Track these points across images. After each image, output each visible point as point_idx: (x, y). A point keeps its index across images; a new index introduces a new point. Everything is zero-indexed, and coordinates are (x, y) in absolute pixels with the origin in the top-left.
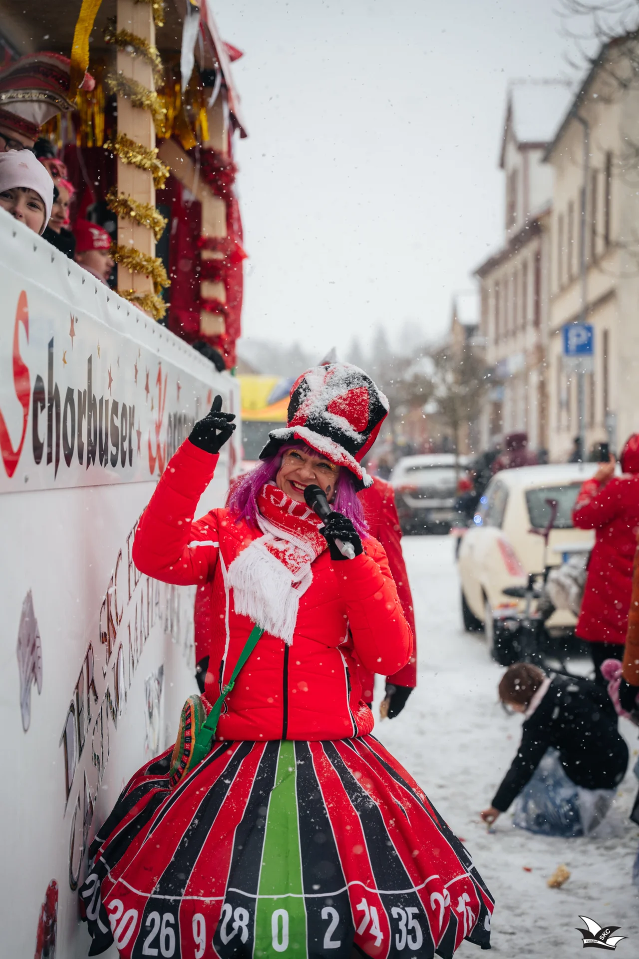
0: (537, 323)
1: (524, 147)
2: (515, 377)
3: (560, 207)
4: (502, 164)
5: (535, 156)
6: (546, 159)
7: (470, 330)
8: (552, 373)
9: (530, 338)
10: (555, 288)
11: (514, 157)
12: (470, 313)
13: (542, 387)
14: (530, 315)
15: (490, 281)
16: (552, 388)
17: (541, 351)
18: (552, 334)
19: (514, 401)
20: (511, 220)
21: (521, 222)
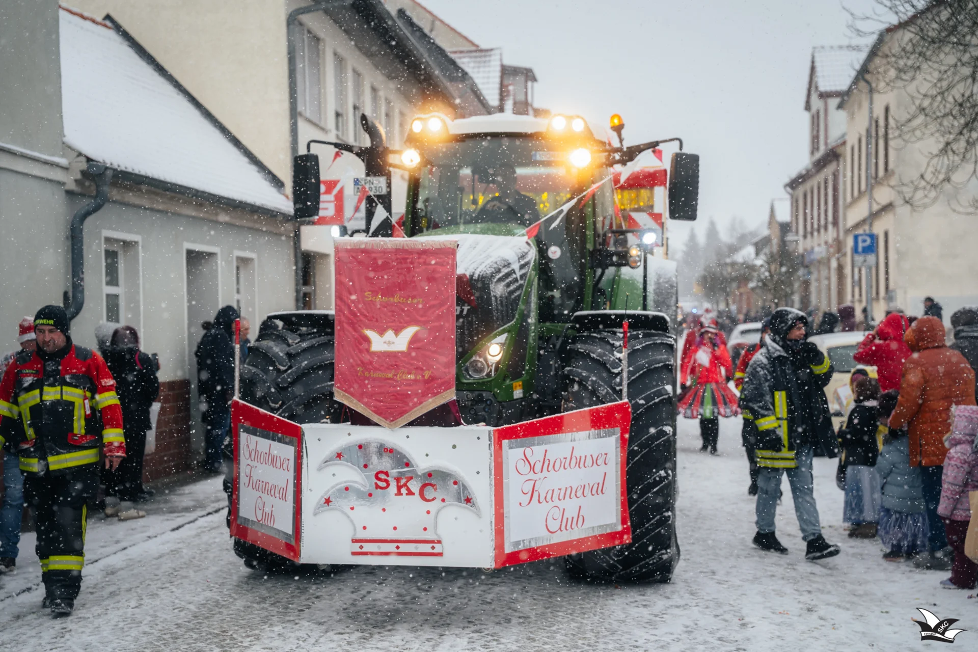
0: (835, 223)
1: (824, 96)
2: (819, 262)
3: (852, 140)
4: (808, 107)
5: (833, 102)
6: (840, 106)
7: (785, 228)
8: (848, 260)
9: (831, 234)
10: (849, 199)
11: (816, 103)
12: (784, 214)
13: (840, 268)
14: (830, 218)
15: (800, 191)
16: (848, 270)
17: (839, 245)
18: (847, 232)
19: (818, 280)
20: (814, 148)
21: (822, 149)
